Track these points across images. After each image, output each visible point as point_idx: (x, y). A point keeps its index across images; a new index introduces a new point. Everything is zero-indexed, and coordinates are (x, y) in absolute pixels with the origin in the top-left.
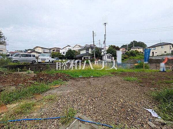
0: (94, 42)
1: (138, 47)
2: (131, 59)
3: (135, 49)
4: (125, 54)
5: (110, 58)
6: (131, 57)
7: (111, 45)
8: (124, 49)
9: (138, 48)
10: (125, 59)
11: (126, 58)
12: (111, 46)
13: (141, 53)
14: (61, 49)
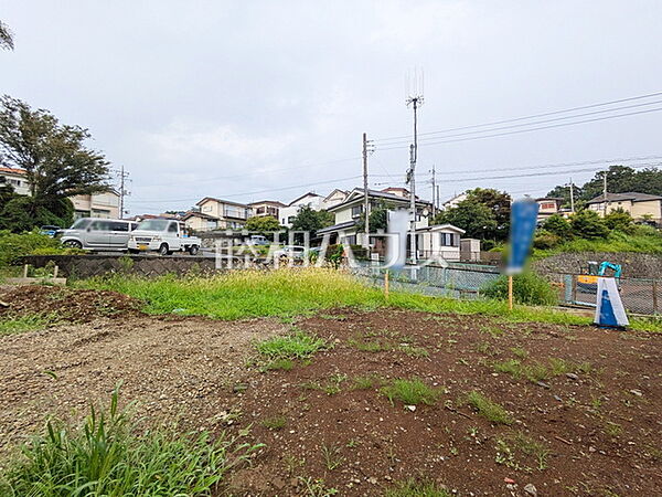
0: (365, 177)
1: (633, 195)
2: (572, 251)
3: (615, 206)
4: (546, 227)
5: (452, 245)
6: (579, 243)
7: (477, 189)
8: (551, 206)
9: (633, 201)
10: (537, 252)
11: (548, 247)
12: (477, 192)
13: (644, 226)
14: (284, 206)
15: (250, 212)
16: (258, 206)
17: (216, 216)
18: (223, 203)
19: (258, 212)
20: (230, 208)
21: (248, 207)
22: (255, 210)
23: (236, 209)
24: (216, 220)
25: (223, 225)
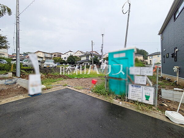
14: (63, 54)
15: (52, 56)
16: (54, 54)
17: (42, 57)
18: (44, 53)
19: (54, 56)
20: (47, 54)
21: (51, 54)
22: (54, 55)
23: (48, 55)
24: (42, 58)
25: (44, 59)
